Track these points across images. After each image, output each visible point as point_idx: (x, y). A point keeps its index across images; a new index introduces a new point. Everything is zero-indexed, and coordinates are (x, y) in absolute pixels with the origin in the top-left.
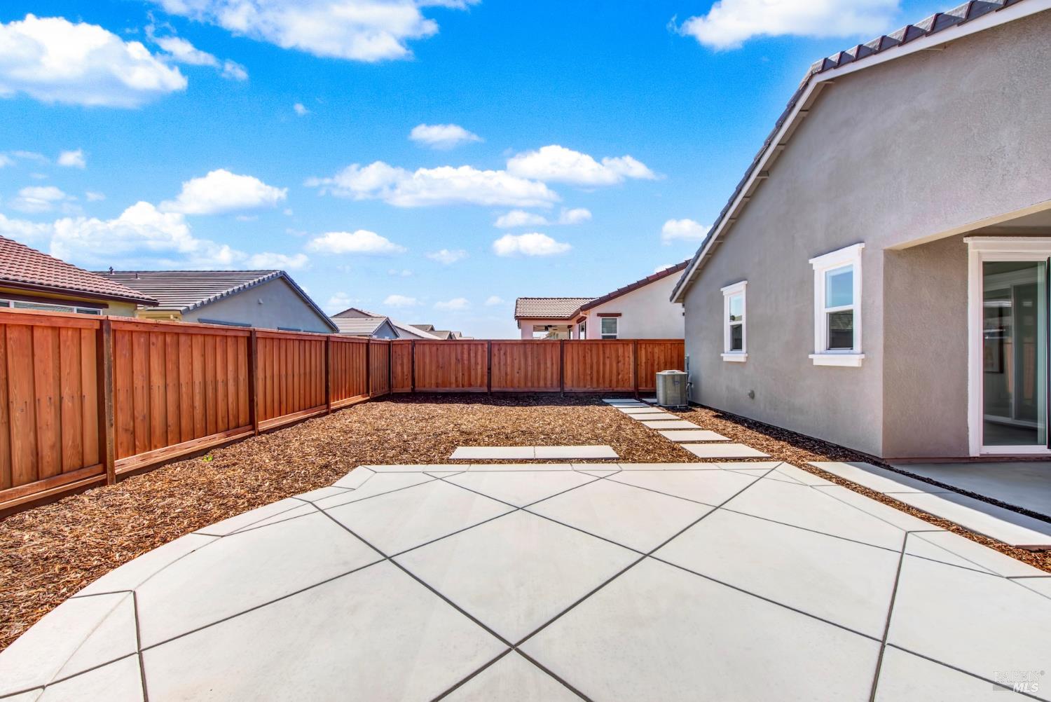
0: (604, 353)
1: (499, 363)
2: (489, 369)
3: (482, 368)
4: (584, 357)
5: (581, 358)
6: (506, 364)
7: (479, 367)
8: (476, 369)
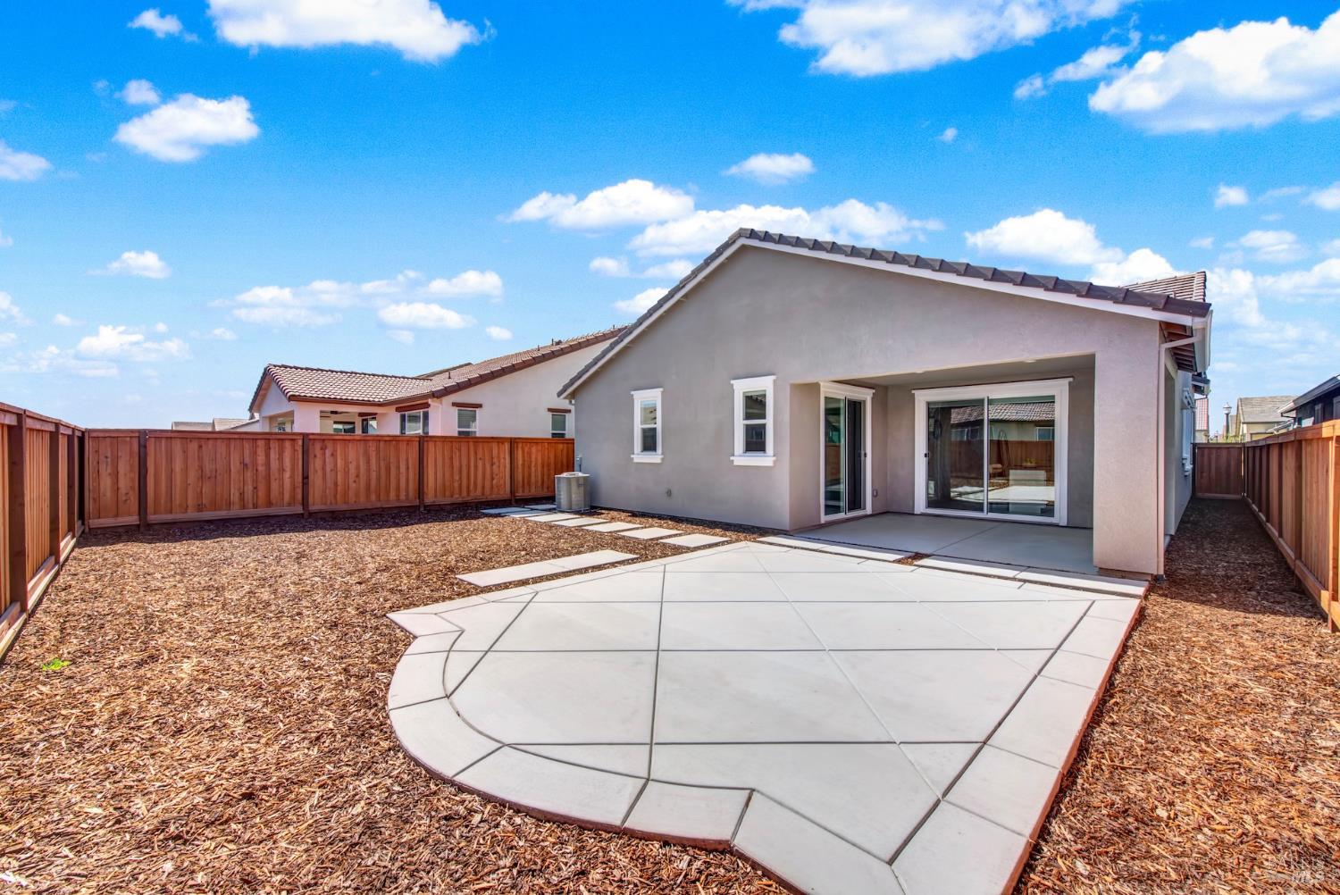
0: (476, 453)
1: (324, 469)
2: (305, 478)
3: (292, 477)
4: (451, 458)
5: (447, 461)
6: (335, 470)
7: (287, 475)
8: (282, 479)
